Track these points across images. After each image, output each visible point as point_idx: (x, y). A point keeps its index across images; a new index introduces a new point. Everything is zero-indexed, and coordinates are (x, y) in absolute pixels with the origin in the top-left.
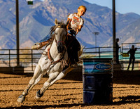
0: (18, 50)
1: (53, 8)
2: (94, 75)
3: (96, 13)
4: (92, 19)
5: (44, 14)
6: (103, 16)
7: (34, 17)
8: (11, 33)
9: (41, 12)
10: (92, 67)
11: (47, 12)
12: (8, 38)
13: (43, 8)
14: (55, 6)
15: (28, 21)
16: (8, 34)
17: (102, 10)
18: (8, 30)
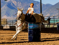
0: (1, 19)
1: (15, 2)
2: (33, 29)
5: (11, 4)
6: (36, 5)
7: (7, 6)
9: (10, 4)
10: (32, 26)
11: (13, 4)
13: (11, 2)
14: (16, 1)
15: (5, 7)
17: (36, 3)
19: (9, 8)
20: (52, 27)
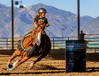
0: (13, 38)
1: (33, 12)
2: (73, 52)
3: (63, 16)
4: (60, 20)
5: (27, 16)
6: (67, 18)
7: (20, 18)
8: (5, 29)
9: (25, 15)
11: (29, 15)
12: (2, 32)
13: (27, 12)
14: (35, 11)
15: (17, 21)
16: (3, 29)
17: (67, 14)
18: (3, 27)
19: (23, 22)
20: (94, 52)
